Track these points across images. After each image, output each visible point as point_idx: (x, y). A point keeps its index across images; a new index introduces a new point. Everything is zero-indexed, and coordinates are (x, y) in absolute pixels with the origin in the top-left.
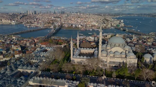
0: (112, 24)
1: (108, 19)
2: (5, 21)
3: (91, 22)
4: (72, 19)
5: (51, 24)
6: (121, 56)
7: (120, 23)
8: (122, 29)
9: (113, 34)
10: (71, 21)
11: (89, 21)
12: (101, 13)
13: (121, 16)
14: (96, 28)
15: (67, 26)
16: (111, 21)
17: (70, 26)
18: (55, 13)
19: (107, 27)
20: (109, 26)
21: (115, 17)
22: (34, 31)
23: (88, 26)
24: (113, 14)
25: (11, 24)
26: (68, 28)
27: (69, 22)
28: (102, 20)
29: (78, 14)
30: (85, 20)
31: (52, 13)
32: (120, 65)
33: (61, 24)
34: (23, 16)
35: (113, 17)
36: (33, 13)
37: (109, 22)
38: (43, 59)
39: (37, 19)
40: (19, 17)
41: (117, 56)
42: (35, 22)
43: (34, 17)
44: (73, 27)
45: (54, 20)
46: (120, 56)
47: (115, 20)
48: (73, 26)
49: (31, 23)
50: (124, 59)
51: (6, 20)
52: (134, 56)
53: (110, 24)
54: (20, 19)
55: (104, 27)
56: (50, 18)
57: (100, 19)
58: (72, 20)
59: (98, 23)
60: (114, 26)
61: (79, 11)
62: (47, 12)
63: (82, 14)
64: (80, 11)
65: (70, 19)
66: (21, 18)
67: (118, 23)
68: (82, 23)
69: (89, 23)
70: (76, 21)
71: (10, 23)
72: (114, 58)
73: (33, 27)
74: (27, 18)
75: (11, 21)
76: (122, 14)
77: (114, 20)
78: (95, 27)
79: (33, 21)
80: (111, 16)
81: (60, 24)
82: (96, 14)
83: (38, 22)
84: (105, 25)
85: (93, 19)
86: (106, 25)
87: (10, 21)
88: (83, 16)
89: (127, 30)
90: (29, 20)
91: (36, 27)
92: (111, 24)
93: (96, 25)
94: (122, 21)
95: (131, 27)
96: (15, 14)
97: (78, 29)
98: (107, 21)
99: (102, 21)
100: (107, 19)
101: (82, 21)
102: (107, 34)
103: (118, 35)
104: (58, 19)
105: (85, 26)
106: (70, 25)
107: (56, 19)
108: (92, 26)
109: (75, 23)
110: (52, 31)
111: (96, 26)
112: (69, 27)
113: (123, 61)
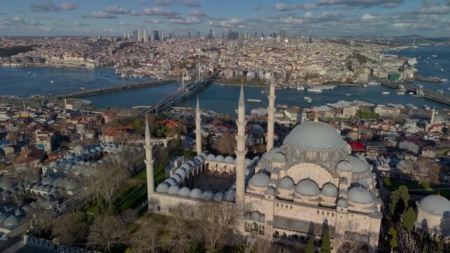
0: (375, 70)
1: (366, 55)
2: (70, 57)
3: (307, 63)
4: (252, 55)
5: (188, 68)
6: (320, 199)
7: (401, 69)
8: (403, 87)
9: (367, 104)
10: (246, 60)
11: (302, 62)
12: (352, 37)
13: (416, 47)
14: (318, 83)
15: (231, 75)
16: (374, 62)
17: (239, 75)
18: (210, 37)
19: (355, 81)
20: (364, 76)
21: (395, 49)
22: (133, 88)
23: (295, 75)
24: (387, 41)
25: (84, 67)
26: (232, 80)
27: (240, 63)
28: (345, 58)
29: (278, 39)
30: (290, 59)
31: (203, 38)
32: (311, 233)
33: (215, 70)
34: (122, 47)
35: (387, 48)
36: (150, 38)
37: (368, 64)
38: (68, 187)
39: (155, 54)
40: (110, 49)
41: (303, 197)
42: (147, 62)
43: (151, 48)
44: (249, 79)
45: (199, 57)
46: (314, 198)
47: (389, 58)
48: (248, 74)
49: (137, 65)
50: (328, 214)
51: (73, 56)
52: (369, 205)
53: (367, 71)
54: (113, 52)
55: (345, 80)
56: (192, 50)
57: (340, 55)
58: (249, 57)
59: (327, 68)
60: (381, 76)
61: (281, 32)
62: (189, 33)
63: (287, 41)
64: (284, 32)
65: (245, 53)
66: (115, 51)
67: (395, 70)
68: (276, 68)
69: (299, 68)
70: (261, 62)
71: (83, 65)
72: (289, 206)
73: (135, 76)
74: (131, 52)
75: (85, 59)
76: (420, 40)
77: (386, 57)
78: (314, 79)
79: (144, 60)
80: (380, 44)
81: (212, 70)
82: (335, 39)
83: (155, 63)
84: (348, 73)
85: (317, 53)
86: (352, 74)
87: (83, 59)
88: (288, 46)
89: (422, 93)
90: (132, 58)
91: (146, 76)
92: (372, 71)
93: (322, 73)
94: (413, 62)
95: (439, 82)
96: (105, 40)
97: (261, 85)
98: (363, 60)
99: (344, 61)
100: (363, 54)
101: (280, 61)
102: (346, 103)
103: (383, 108)
104: (211, 56)
105: (285, 76)
106: (241, 73)
107: (206, 54)
108: (306, 78)
109: (257, 66)
110: (179, 90)
111: (321, 76)
112: (237, 78)
113: (326, 221)
